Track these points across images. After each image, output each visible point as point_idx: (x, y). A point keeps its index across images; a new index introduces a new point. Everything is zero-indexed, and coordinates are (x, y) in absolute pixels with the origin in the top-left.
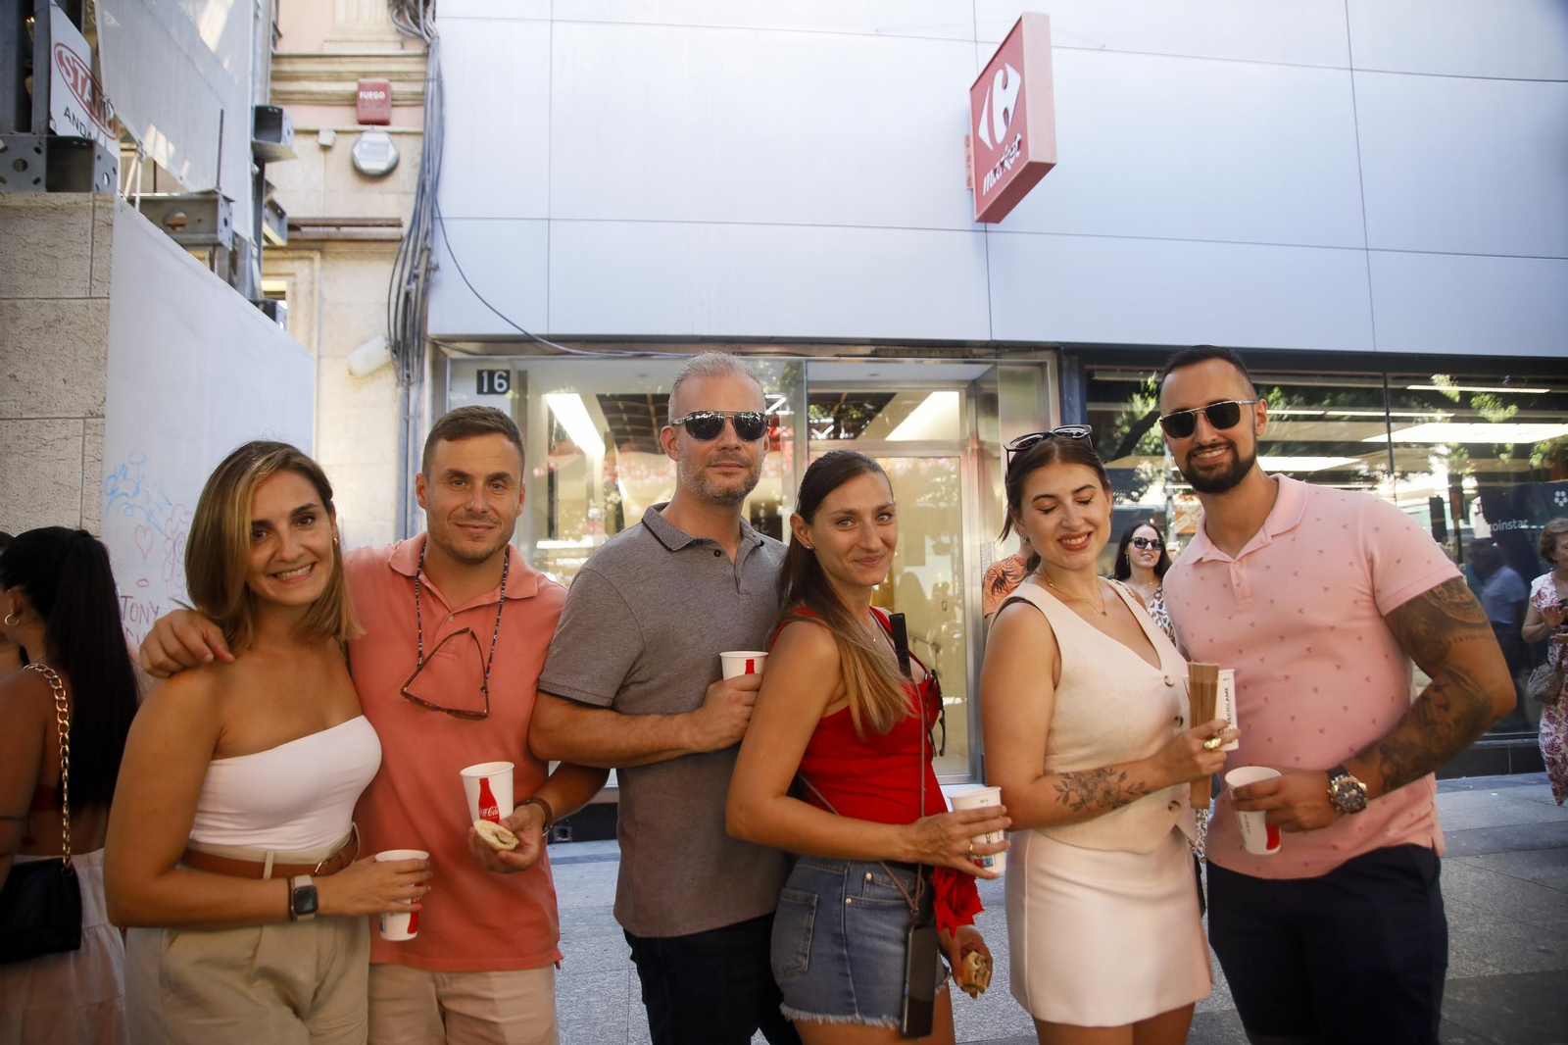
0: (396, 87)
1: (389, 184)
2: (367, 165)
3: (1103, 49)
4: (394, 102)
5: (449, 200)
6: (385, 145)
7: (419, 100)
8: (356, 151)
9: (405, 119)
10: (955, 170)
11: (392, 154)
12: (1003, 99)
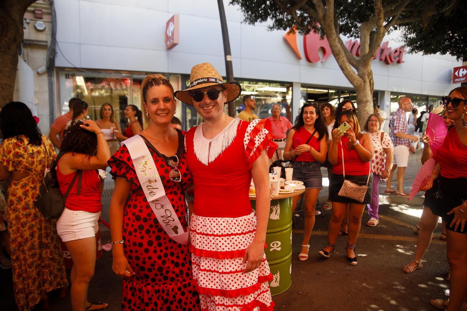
0: (44, 10)
1: (44, 33)
2: (38, 28)
3: (193, 15)
4: (43, 13)
5: (59, 38)
6: (43, 24)
7: (50, 14)
8: (36, 25)
9: (46, 18)
10: (163, 39)
11: (44, 26)
12: (171, 28)
